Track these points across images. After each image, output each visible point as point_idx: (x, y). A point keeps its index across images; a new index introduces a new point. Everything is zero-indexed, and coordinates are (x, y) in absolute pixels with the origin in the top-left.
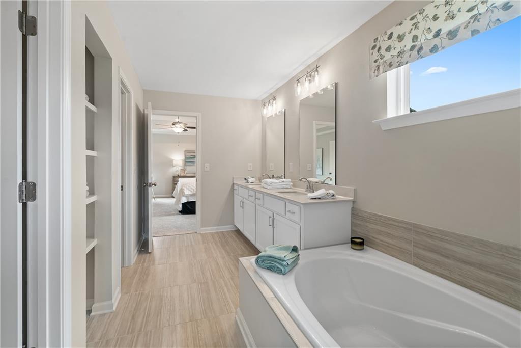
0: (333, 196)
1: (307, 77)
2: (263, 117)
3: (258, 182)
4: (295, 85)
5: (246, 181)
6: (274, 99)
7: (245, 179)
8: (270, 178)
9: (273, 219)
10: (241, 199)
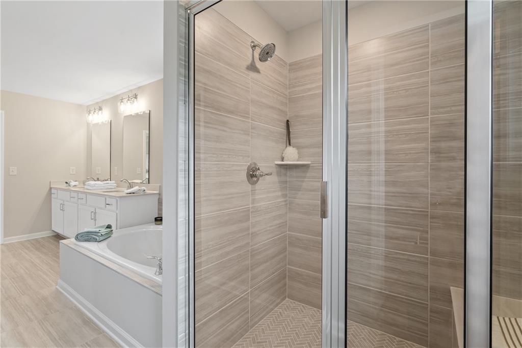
0: (144, 191)
1: (128, 100)
2: (88, 124)
3: (82, 185)
4: (119, 104)
5: (67, 185)
6: (100, 109)
7: (67, 183)
8: (95, 181)
9: (95, 213)
10: (62, 202)
